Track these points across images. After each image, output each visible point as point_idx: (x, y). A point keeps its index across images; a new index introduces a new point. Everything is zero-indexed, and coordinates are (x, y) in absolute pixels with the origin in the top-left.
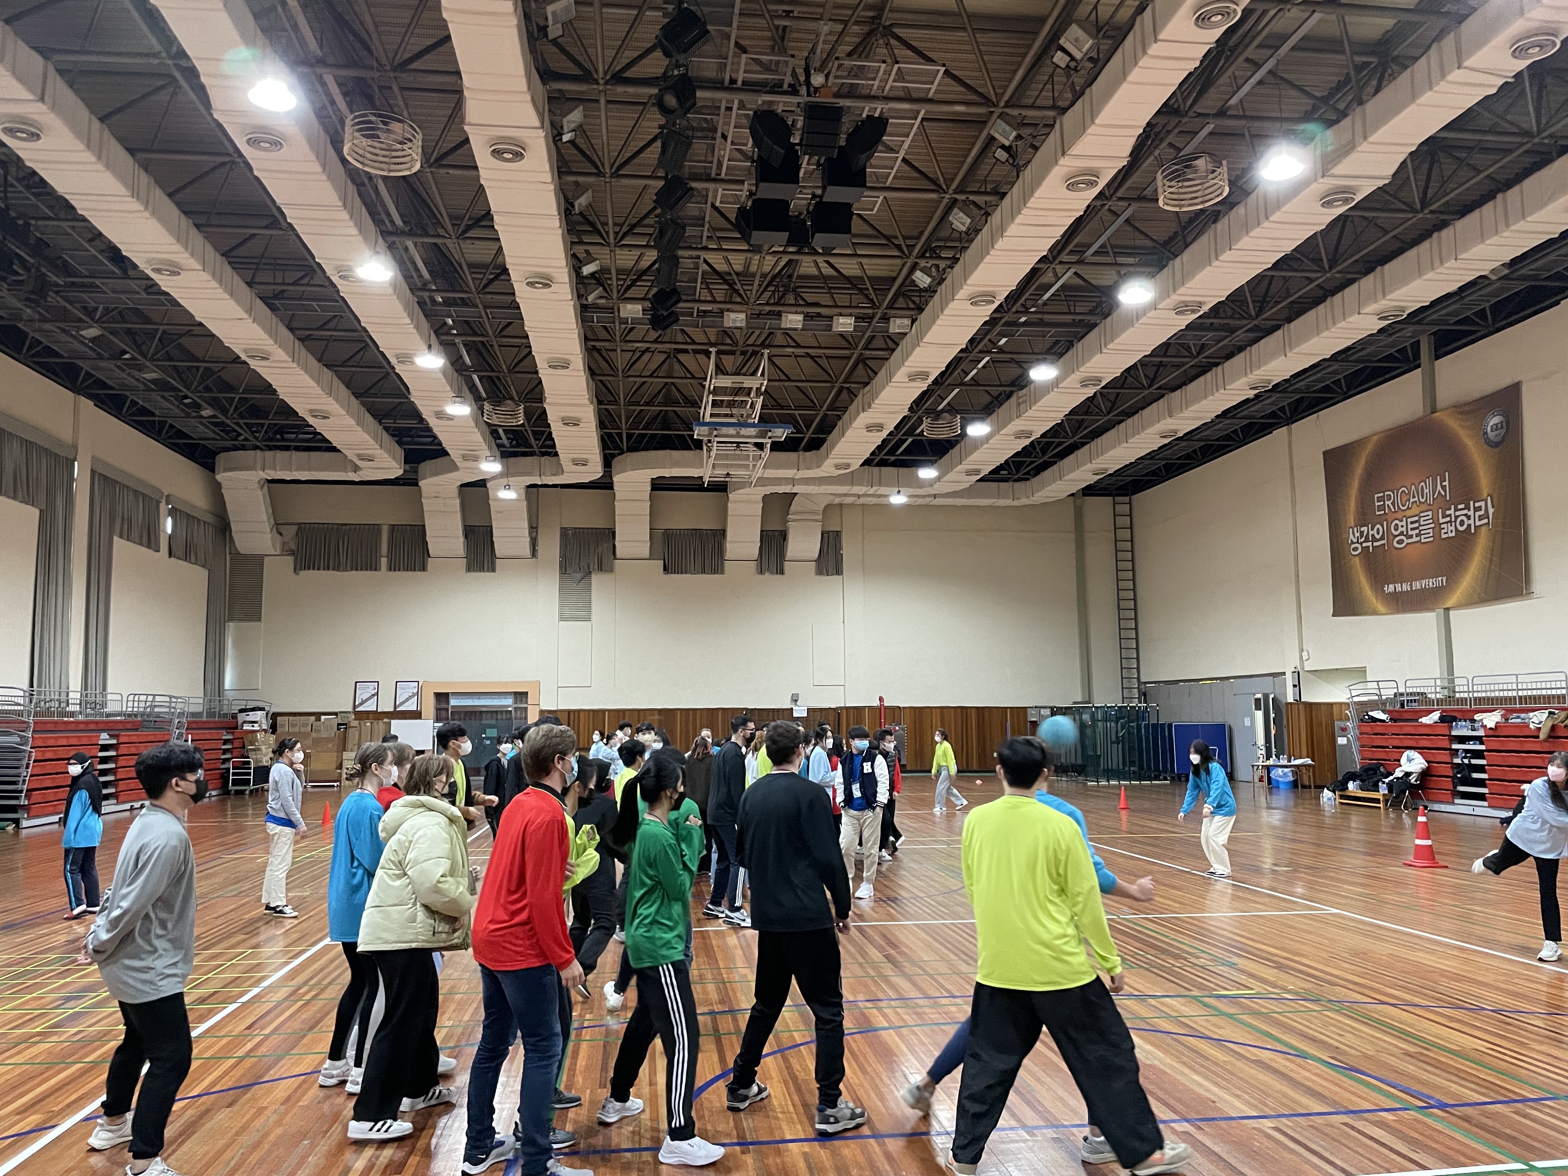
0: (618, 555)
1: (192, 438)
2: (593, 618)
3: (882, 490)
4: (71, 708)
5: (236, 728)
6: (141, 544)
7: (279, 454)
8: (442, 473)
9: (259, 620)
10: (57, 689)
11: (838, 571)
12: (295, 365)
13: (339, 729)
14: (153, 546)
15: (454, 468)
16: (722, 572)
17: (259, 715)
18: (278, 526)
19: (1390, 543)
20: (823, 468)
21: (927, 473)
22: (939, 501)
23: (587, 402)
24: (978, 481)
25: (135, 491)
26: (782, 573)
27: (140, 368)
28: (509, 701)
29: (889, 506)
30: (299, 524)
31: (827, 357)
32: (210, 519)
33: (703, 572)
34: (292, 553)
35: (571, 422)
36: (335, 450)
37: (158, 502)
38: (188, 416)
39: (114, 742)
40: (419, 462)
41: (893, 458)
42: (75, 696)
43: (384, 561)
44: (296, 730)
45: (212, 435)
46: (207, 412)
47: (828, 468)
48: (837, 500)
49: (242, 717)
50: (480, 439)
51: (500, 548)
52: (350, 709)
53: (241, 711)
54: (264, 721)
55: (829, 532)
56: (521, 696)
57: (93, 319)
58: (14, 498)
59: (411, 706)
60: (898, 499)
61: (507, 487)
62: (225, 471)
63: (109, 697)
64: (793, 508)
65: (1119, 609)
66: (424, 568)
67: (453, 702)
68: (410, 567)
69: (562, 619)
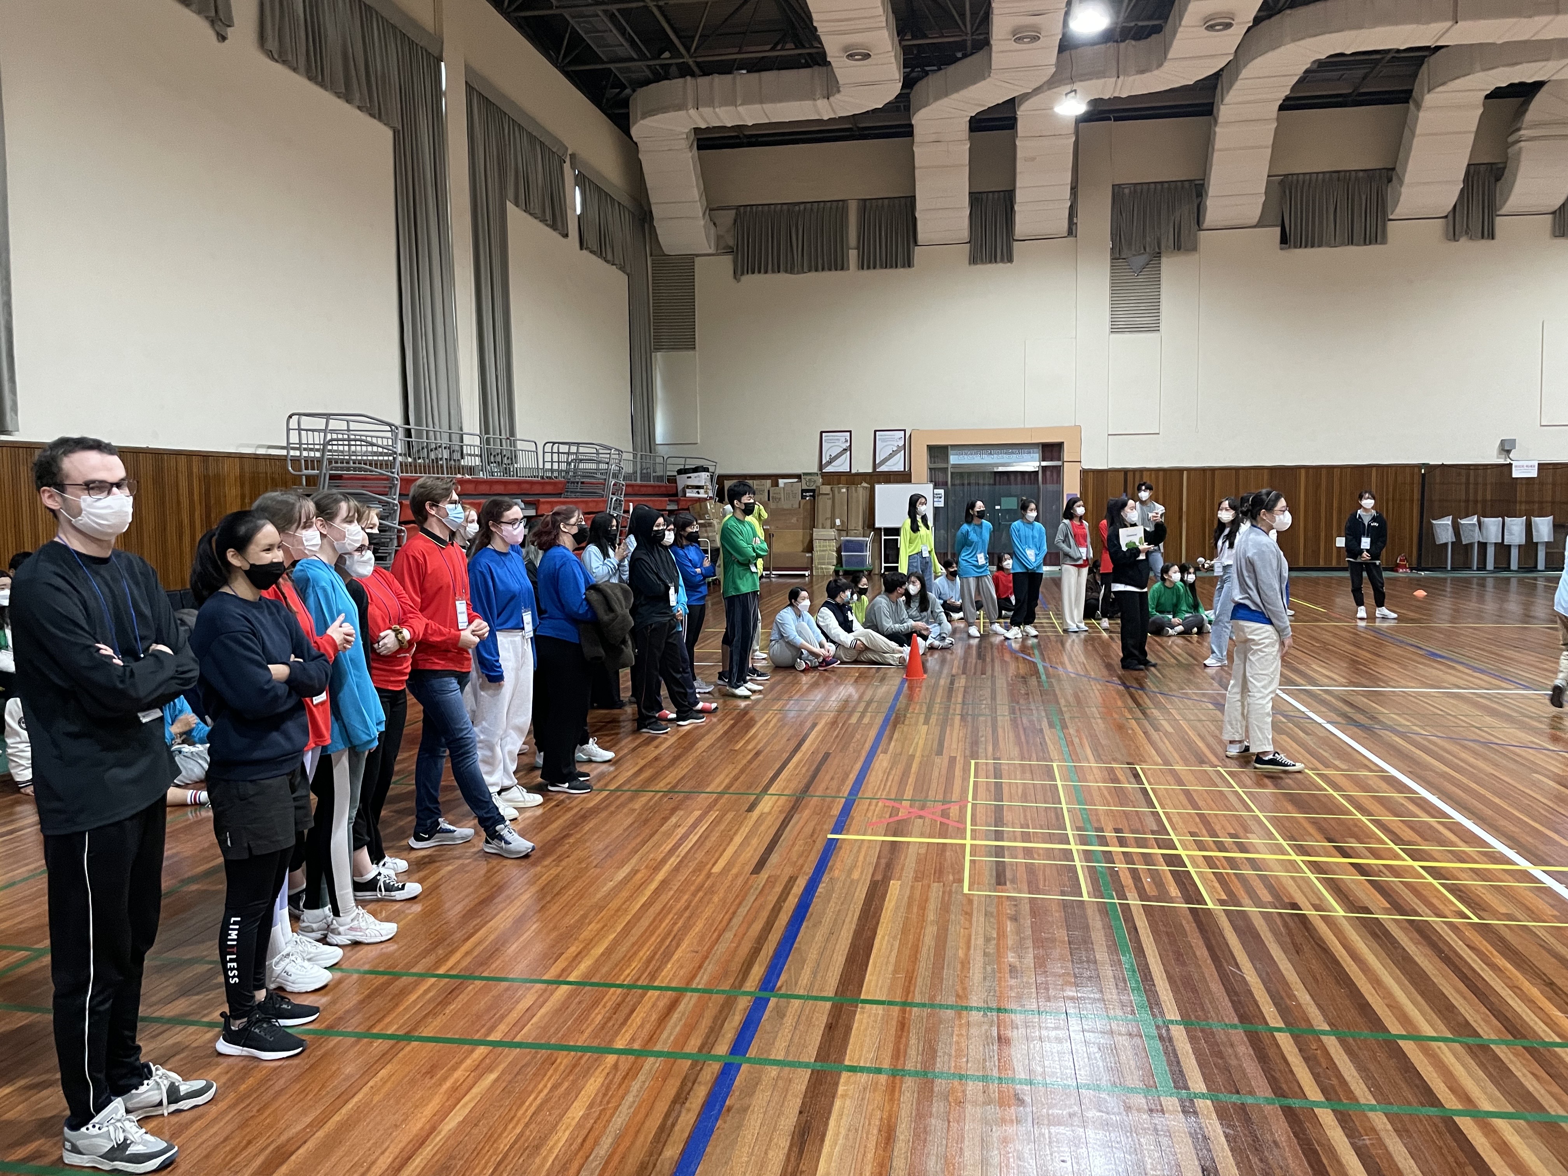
0: (1207, 222)
1: (601, 61)
2: (1163, 325)
4: (466, 462)
5: (676, 495)
6: (543, 221)
9: (692, 347)
10: (445, 427)
13: (803, 497)
14: (559, 227)
15: (986, 72)
16: (1383, 242)
17: (702, 478)
18: (712, 210)
25: (529, 134)
26: (1490, 237)
28: (1035, 458)
30: (738, 208)
32: (625, 200)
33: (1351, 242)
34: (729, 251)
37: (562, 162)
42: (472, 442)
43: (853, 254)
49: (682, 481)
51: (1022, 224)
52: (815, 469)
53: (680, 472)
54: (709, 486)
56: (1052, 450)
59: (897, 464)
61: (1072, 95)
62: (644, 116)
63: (520, 445)
64: (1528, 115)
66: (908, 263)
67: (954, 459)
68: (890, 263)
69: (1115, 330)
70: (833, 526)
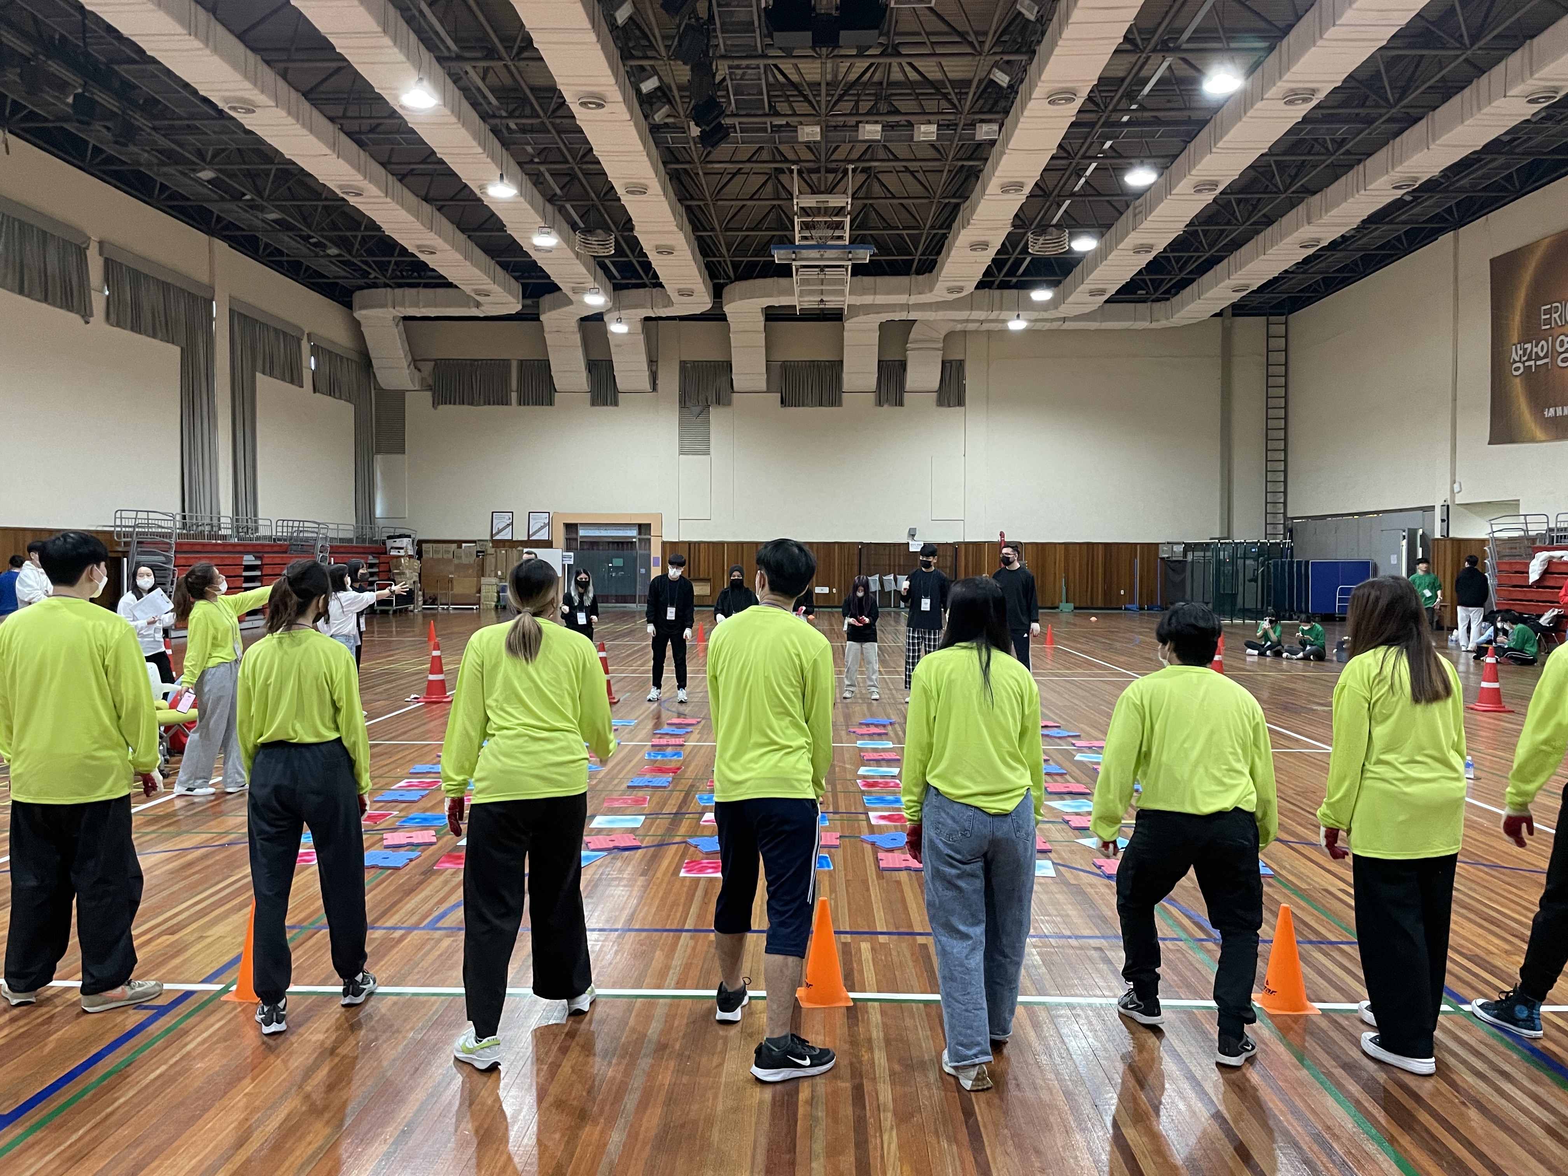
0: (735, 389)
1: (328, 278)
2: (712, 451)
3: (1004, 315)
4: (223, 532)
5: (385, 553)
6: (284, 380)
7: (408, 291)
8: (560, 307)
9: (403, 452)
10: (208, 513)
11: (960, 402)
12: (388, 200)
13: (478, 556)
14: (296, 381)
15: (570, 302)
16: (840, 405)
17: (405, 542)
18: (416, 362)
19: (1554, 360)
20: (935, 292)
21: (1041, 295)
22: (1068, 325)
23: (675, 229)
24: (1106, 302)
25: (275, 330)
26: (901, 404)
27: (262, 209)
28: (634, 533)
29: (1006, 331)
30: (435, 360)
31: (924, 172)
32: (354, 356)
33: (821, 405)
34: (430, 388)
35: (666, 251)
36: (450, 285)
37: (299, 341)
38: (317, 255)
39: (259, 563)
40: (539, 297)
41: (1014, 280)
42: (226, 521)
43: (514, 395)
44: (440, 556)
45: (343, 273)
46: (333, 251)
47: (939, 292)
48: (959, 327)
49: (390, 543)
50: (585, 271)
51: (621, 382)
52: (488, 538)
53: (389, 537)
54: (410, 547)
55: (951, 362)
56: (644, 528)
57: (204, 160)
58: (154, 336)
59: (543, 535)
60: (1017, 325)
61: (619, 320)
62: (361, 308)
63: (260, 522)
64: (912, 336)
65: (1267, 440)
66: (551, 403)
67: (582, 532)
68: (539, 402)
69: (682, 453)
70: (496, 575)
